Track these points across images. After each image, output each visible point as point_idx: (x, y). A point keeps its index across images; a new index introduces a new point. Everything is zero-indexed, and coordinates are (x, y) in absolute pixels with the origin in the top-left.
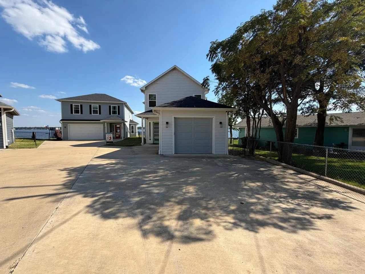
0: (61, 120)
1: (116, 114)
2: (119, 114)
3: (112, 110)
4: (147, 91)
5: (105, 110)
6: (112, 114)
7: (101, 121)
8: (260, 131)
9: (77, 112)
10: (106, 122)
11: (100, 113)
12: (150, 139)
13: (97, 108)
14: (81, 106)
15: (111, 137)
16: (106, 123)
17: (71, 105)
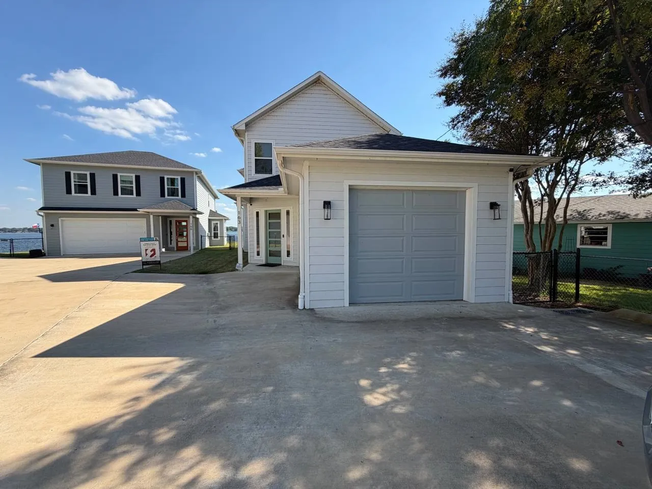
0: (42, 209)
1: (178, 196)
2: (183, 195)
3: (166, 187)
4: (250, 133)
5: (150, 186)
6: (168, 196)
7: (141, 211)
8: (562, 232)
9: (82, 189)
10: (152, 213)
11: (138, 194)
12: (258, 254)
13: (131, 182)
14: (93, 176)
15: (154, 250)
16: (151, 216)
17: (68, 175)
